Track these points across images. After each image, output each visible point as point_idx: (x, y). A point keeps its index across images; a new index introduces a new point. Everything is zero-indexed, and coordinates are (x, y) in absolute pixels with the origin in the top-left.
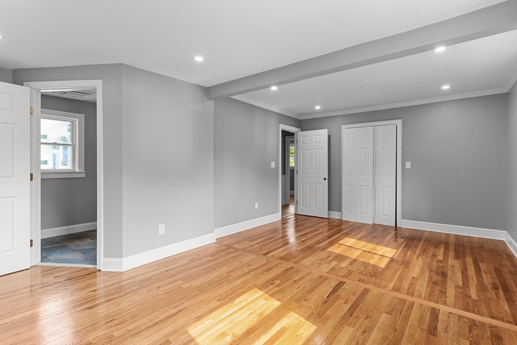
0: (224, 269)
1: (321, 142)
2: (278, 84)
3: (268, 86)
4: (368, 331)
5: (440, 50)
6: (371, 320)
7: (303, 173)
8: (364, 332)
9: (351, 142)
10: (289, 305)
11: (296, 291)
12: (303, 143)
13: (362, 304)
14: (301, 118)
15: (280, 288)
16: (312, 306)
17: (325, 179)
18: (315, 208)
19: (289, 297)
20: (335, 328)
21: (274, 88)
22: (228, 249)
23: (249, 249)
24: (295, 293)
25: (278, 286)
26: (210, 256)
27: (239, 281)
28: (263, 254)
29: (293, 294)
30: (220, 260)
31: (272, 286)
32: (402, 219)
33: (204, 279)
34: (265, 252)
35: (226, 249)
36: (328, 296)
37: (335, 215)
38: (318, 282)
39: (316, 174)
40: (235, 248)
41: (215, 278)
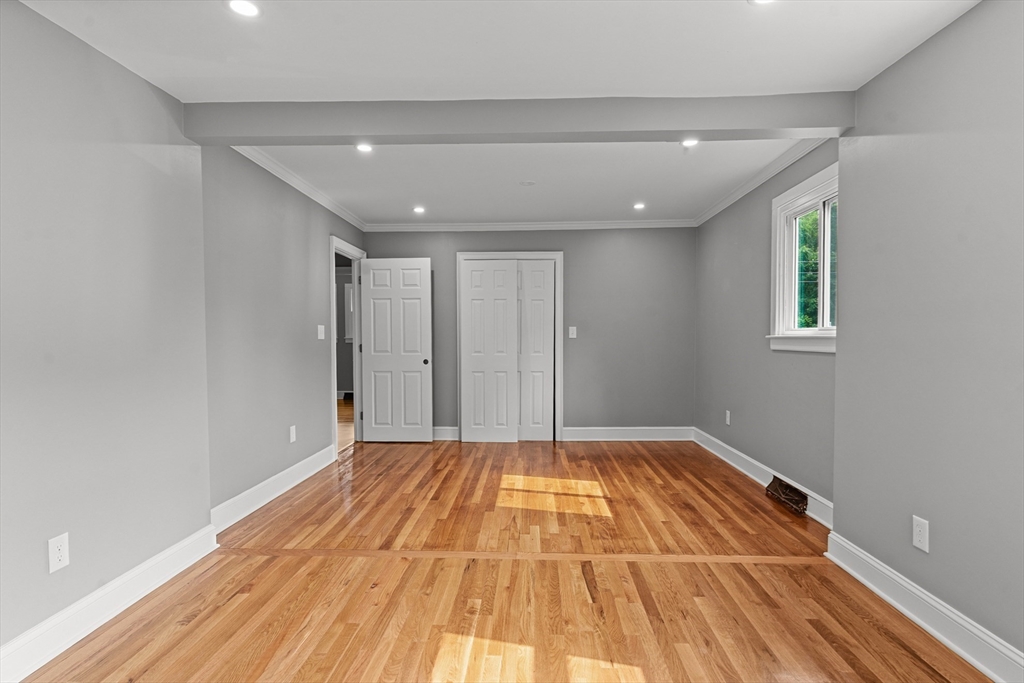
0: (320, 616)
1: (416, 285)
2: (375, 140)
3: (351, 141)
4: (709, 639)
5: (690, 143)
6: (692, 617)
7: (375, 351)
8: (707, 643)
9: (476, 286)
10: (551, 645)
11: (531, 609)
12: (374, 285)
13: (653, 594)
14: (367, 228)
15: (496, 613)
16: (589, 628)
17: (426, 362)
18: (405, 423)
19: (533, 628)
20: (666, 657)
21: (365, 148)
22: (274, 558)
23: (334, 545)
24: (533, 614)
25: (487, 610)
26: (242, 591)
27: (391, 633)
28: (381, 548)
29: (533, 618)
30: (282, 595)
31: (476, 617)
32: (564, 426)
33: (288, 660)
34: (378, 542)
35: (268, 562)
36: (593, 599)
37: (447, 434)
38: (548, 575)
39: (405, 351)
40: (292, 552)
41: (319, 646)
